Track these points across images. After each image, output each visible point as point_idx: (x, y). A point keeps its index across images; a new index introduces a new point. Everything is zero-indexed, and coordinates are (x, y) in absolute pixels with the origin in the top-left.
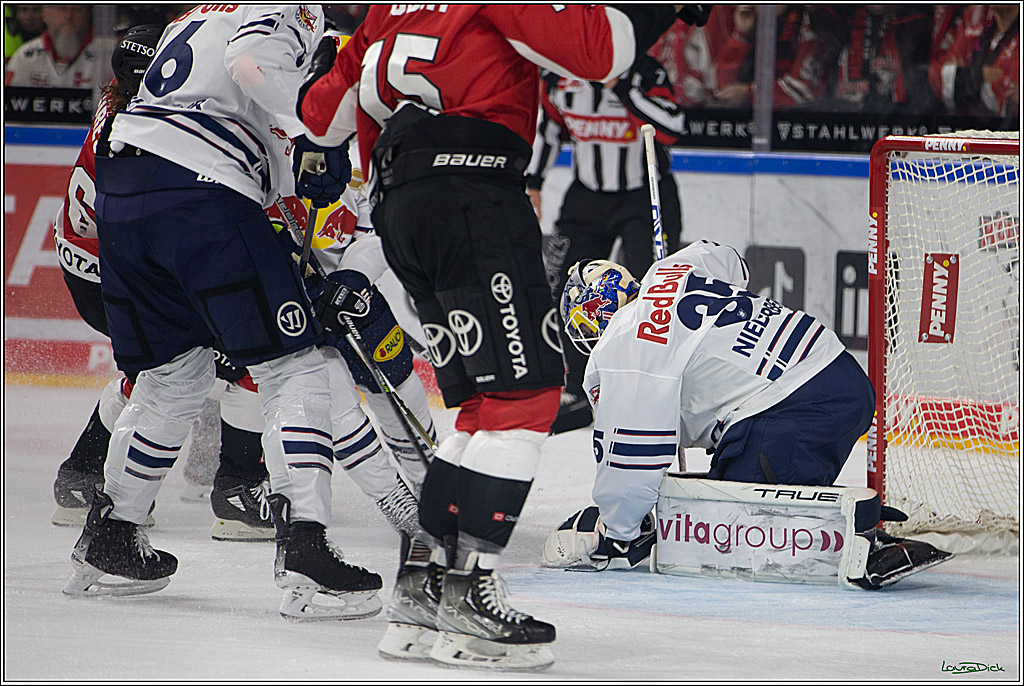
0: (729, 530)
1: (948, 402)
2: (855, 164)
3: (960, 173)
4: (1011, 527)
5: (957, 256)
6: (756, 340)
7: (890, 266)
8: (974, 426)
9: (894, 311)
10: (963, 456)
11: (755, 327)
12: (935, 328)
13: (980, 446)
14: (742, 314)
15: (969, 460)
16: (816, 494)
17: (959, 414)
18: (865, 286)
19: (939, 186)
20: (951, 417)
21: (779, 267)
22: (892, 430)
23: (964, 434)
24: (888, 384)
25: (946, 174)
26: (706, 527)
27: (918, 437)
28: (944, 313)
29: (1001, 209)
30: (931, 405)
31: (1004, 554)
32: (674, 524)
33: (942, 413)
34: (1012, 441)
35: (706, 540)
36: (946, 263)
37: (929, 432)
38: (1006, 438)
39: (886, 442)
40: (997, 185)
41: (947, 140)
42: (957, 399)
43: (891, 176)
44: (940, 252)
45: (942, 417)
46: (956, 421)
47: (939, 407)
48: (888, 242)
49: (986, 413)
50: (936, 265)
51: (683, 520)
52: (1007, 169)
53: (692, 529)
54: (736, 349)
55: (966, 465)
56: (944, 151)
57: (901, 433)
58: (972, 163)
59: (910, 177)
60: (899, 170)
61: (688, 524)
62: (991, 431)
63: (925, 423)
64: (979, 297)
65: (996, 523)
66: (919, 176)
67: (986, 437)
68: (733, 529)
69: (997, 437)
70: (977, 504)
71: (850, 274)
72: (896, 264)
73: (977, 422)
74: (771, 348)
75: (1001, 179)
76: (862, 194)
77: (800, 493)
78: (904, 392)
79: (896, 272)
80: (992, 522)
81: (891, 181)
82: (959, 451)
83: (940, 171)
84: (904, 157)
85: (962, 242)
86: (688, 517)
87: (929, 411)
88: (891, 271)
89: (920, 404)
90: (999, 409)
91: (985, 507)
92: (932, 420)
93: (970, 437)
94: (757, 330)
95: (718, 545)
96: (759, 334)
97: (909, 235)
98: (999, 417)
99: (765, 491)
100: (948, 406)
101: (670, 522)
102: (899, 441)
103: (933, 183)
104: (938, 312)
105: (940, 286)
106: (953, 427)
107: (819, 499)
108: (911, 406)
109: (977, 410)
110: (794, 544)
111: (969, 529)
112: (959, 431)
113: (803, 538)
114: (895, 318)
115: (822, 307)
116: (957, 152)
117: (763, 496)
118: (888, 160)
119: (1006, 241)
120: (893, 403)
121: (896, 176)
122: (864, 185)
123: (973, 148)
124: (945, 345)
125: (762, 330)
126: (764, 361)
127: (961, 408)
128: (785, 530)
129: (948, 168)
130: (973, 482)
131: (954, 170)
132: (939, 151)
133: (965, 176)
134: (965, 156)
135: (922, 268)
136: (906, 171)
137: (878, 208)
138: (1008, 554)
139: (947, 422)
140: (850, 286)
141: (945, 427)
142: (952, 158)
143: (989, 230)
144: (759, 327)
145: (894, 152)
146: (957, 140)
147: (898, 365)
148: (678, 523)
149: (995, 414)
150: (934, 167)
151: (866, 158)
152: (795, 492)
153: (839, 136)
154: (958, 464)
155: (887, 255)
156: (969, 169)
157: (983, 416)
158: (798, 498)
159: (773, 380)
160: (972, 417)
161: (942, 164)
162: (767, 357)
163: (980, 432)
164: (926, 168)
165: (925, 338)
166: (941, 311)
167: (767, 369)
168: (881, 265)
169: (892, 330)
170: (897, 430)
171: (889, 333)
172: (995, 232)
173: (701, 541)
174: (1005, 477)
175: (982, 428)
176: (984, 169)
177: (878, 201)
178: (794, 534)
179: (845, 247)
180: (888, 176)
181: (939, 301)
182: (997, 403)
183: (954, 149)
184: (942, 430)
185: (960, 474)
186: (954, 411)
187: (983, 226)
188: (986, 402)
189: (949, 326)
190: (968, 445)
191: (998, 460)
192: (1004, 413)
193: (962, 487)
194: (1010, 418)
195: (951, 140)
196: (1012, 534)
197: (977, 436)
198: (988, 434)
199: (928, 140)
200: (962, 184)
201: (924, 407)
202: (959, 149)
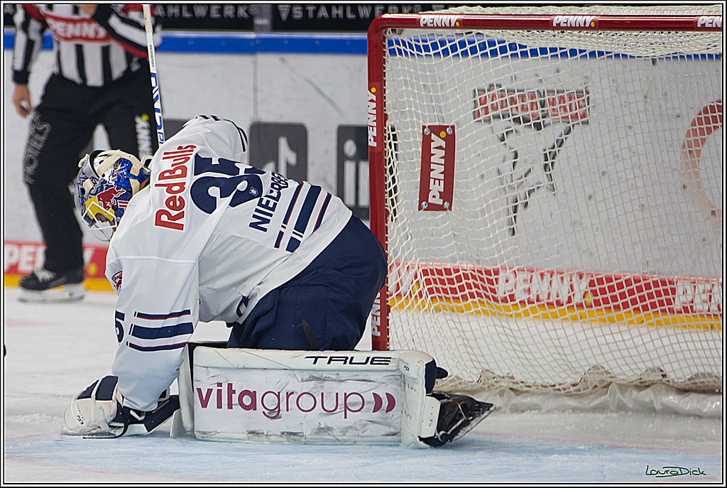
0: (278, 396)
1: (448, 267)
2: (353, 41)
3: (454, 48)
4: (511, 385)
5: (453, 127)
6: (271, 215)
7: (389, 139)
8: (474, 290)
9: (394, 182)
10: (463, 319)
11: (268, 202)
12: (434, 197)
13: (480, 308)
14: (254, 192)
15: (469, 322)
16: (368, 358)
17: (459, 279)
18: (365, 159)
19: (434, 61)
20: (451, 282)
21: (283, 143)
22: (394, 295)
23: (465, 298)
24: (390, 252)
25: (440, 49)
26: (253, 395)
27: (420, 301)
28: (442, 182)
29: (494, 81)
30: (432, 271)
31: (505, 412)
32: (214, 394)
33: (442, 278)
34: (510, 303)
35: (253, 406)
36: (443, 134)
37: (430, 296)
38: (505, 300)
39: (389, 307)
40: (490, 59)
41: (441, 16)
42: (457, 264)
43: (387, 53)
44: (437, 124)
45: (442, 282)
46: (456, 285)
47: (439, 272)
48: (386, 115)
49: (485, 276)
50: (433, 137)
51: (224, 389)
52: (499, 43)
53: (235, 398)
54: (252, 225)
55: (466, 327)
56: (438, 27)
57: (403, 298)
58: (465, 38)
59: (406, 52)
60: (395, 46)
61: (231, 391)
62: (490, 294)
63: (426, 288)
64: (475, 166)
65: (496, 382)
66: (415, 52)
67: (485, 299)
68: (283, 395)
69: (495, 299)
70: (477, 365)
71: (350, 148)
72: (395, 136)
73: (477, 286)
74: (286, 221)
75: (494, 53)
76: (360, 70)
77: (352, 358)
78: (406, 259)
79: (395, 144)
80: (492, 381)
81: (388, 57)
82: (459, 314)
83: (435, 46)
84: (400, 34)
85: (458, 114)
86: (230, 385)
87: (430, 276)
88: (390, 143)
89: (421, 270)
90: (497, 273)
91: (486, 367)
92: (433, 285)
93: (470, 300)
94: (271, 205)
95: (266, 412)
96: (273, 209)
97: (407, 109)
98: (496, 279)
99: (316, 358)
100: (448, 272)
101: (210, 391)
102: (401, 306)
103: (428, 58)
104: (437, 182)
105: (438, 157)
106: (454, 291)
107: (371, 363)
108: (412, 272)
109: (476, 274)
110: (346, 407)
111: (470, 388)
112: (459, 294)
113: (355, 401)
114: (395, 188)
115: (324, 179)
116: (450, 27)
117: (315, 363)
118: (384, 37)
119: (500, 111)
120: (395, 270)
121: (392, 52)
122: (362, 62)
123: (465, 24)
124: (444, 213)
125: (275, 204)
126: (281, 234)
127: (461, 273)
128: (337, 394)
129: (443, 43)
130: (473, 344)
131: (448, 45)
132: (434, 27)
133: (459, 51)
134: (458, 31)
135: (420, 139)
136: (402, 47)
137: (375, 83)
138: (508, 411)
139: (448, 286)
140: (351, 159)
141: (445, 291)
142: (446, 34)
143: (483, 102)
144: (272, 202)
145: (390, 29)
146: (450, 17)
147: (399, 233)
148: (219, 392)
149: (493, 277)
150: (429, 43)
151: (363, 36)
152: (347, 358)
153: (337, 15)
154: (458, 326)
155: (386, 128)
156: (462, 44)
157: (482, 280)
158: (351, 363)
159: (292, 251)
160: (471, 281)
161: (437, 40)
162: (283, 230)
163: (480, 295)
164: (421, 44)
165: (425, 207)
166: (439, 180)
167: (285, 242)
168: (380, 137)
169: (392, 200)
170: (400, 295)
171: (389, 203)
172: (489, 104)
173: (246, 408)
174: (504, 338)
175: (482, 291)
176: (477, 44)
177: (376, 77)
178: (346, 397)
179: (345, 122)
180: (385, 52)
181: (437, 171)
182: (495, 267)
183: (448, 25)
184: (442, 294)
185: (460, 336)
186: (454, 275)
187: (477, 98)
188: (483, 267)
189: (447, 195)
190: (468, 308)
191: (497, 322)
192: (502, 276)
193: (462, 349)
194: (507, 281)
195: (445, 17)
196: (512, 393)
197: (477, 299)
198: (487, 297)
199: (423, 17)
200: (456, 58)
201: (425, 272)
202: (453, 25)
